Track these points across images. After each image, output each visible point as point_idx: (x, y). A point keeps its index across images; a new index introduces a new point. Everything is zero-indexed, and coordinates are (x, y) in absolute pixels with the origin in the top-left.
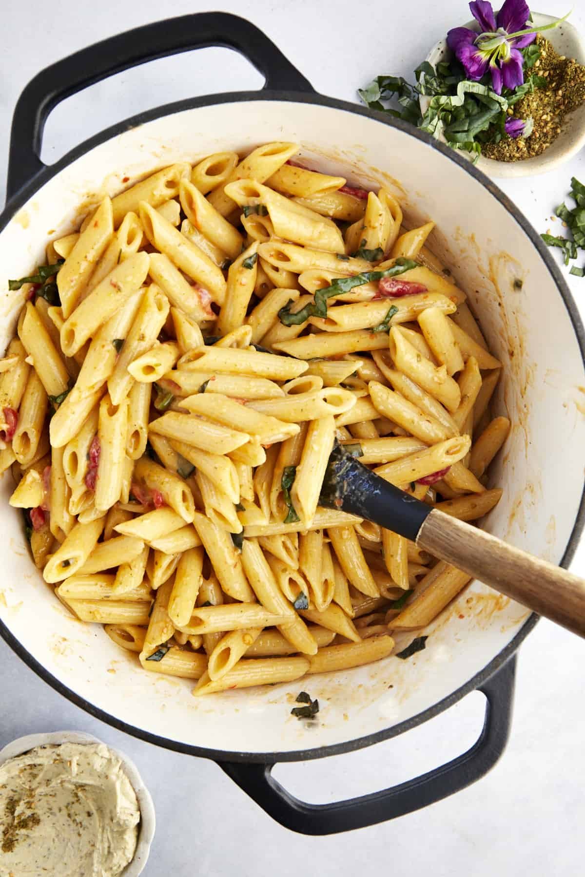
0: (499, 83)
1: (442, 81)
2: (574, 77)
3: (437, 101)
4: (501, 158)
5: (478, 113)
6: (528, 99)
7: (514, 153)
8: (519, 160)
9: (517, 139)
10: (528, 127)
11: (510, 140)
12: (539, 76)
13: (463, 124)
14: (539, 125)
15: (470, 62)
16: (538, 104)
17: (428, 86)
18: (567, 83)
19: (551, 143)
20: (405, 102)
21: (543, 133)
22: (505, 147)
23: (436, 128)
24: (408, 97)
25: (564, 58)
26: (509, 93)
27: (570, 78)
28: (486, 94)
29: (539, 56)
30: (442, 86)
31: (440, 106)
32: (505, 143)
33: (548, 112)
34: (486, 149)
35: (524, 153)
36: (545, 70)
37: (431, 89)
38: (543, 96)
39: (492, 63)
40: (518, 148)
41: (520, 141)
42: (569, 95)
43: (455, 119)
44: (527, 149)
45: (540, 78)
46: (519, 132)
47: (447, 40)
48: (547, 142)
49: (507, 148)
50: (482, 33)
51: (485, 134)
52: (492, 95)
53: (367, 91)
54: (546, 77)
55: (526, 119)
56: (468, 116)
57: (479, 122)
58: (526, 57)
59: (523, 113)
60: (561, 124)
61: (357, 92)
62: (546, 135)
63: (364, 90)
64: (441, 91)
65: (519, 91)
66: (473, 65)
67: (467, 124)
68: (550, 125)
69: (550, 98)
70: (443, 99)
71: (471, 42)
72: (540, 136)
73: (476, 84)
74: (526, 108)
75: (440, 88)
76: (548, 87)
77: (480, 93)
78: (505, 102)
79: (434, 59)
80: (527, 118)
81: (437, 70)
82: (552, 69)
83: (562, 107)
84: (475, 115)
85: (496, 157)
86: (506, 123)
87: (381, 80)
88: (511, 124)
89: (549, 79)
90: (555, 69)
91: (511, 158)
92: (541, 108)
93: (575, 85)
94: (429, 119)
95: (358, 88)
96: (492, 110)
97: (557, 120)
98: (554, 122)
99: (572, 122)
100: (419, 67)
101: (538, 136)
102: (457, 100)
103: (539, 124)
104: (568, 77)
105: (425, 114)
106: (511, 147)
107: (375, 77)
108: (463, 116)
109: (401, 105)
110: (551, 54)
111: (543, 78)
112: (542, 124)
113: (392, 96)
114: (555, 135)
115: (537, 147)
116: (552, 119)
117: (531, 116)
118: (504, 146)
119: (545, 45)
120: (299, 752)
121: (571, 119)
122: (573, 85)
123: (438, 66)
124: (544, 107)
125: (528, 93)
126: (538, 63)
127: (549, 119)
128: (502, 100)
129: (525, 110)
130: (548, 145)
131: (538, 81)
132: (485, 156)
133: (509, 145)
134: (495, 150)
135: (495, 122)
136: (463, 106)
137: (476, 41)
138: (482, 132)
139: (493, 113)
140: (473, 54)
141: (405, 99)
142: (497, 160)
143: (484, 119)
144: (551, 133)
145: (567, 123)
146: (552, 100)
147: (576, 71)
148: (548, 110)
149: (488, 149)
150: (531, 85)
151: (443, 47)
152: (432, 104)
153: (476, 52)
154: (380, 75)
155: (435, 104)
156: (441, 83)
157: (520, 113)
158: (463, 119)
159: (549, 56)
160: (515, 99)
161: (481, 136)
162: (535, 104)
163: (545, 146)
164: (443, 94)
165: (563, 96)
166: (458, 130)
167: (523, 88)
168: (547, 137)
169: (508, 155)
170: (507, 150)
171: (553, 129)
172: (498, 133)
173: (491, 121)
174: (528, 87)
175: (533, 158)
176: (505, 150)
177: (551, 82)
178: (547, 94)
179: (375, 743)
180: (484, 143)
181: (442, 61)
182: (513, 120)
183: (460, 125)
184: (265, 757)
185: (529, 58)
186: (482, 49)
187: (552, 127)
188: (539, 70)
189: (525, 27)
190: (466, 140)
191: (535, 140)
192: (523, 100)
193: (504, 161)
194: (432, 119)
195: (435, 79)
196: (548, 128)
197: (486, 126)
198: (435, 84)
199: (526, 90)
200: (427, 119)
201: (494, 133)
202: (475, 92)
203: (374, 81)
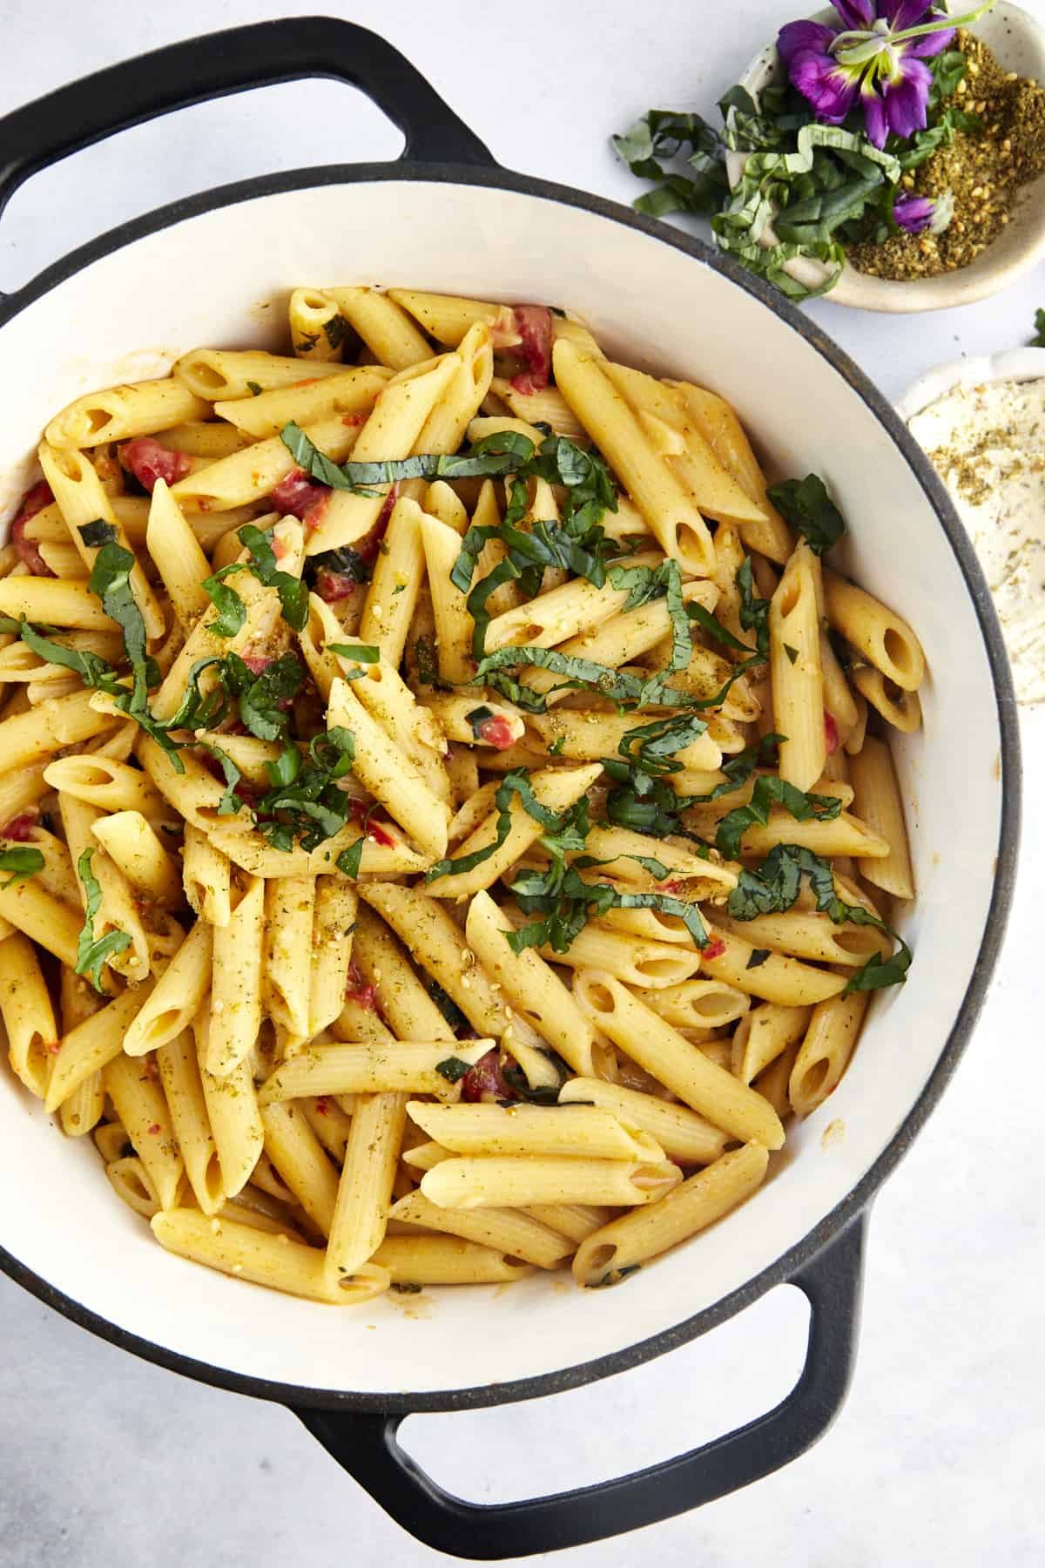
0: (880, 127)
1: (771, 124)
2: (1033, 114)
3: (759, 164)
4: (888, 274)
5: (841, 186)
6: (942, 157)
7: (914, 264)
8: (924, 276)
9: (920, 237)
10: (942, 211)
11: (905, 237)
12: (966, 111)
13: (811, 207)
14: (967, 208)
15: (818, 89)
16: (965, 166)
17: (743, 133)
18: (1021, 126)
19: (989, 243)
20: (702, 162)
21: (973, 223)
22: (896, 252)
23: (758, 214)
24: (707, 152)
25: (1013, 76)
26: (901, 146)
27: (1026, 117)
28: (856, 150)
29: (965, 73)
30: (770, 133)
31: (764, 172)
32: (895, 244)
33: (985, 181)
34: (858, 255)
35: (933, 263)
36: (978, 100)
37: (747, 140)
38: (973, 150)
39: (867, 89)
40: (922, 253)
41: (925, 241)
42: (1024, 149)
43: (796, 196)
44: (941, 255)
45: (969, 117)
46: (923, 222)
47: (779, 44)
48: (981, 242)
49: (899, 253)
50: (845, 30)
51: (858, 226)
52: (869, 151)
53: (627, 139)
54: (981, 115)
55: (937, 197)
56: (822, 191)
57: (842, 204)
58: (938, 75)
59: (933, 185)
60: (1010, 204)
61: (610, 144)
62: (978, 227)
63: (623, 136)
64: (769, 145)
65: (923, 142)
66: (823, 95)
67: (818, 209)
68: (987, 207)
69: (988, 155)
70: (771, 160)
71: (822, 50)
72: (966, 229)
73: (837, 130)
74: (938, 174)
75: (766, 136)
76: (984, 133)
77: (844, 147)
78: (893, 165)
79: (753, 81)
80: (940, 195)
81: (761, 101)
82: (993, 97)
83: (1012, 173)
84: (834, 191)
85: (879, 271)
86: (895, 205)
87: (655, 119)
88: (906, 206)
89: (986, 118)
90: (997, 99)
91: (908, 273)
92: (971, 174)
93: (1035, 131)
94: (744, 197)
95: (613, 133)
96: (868, 180)
97: (1002, 198)
98: (996, 202)
99: (1029, 201)
100: (726, 97)
101: (962, 228)
102: (799, 163)
103: (966, 205)
104: (1021, 115)
105: (735, 188)
106: (907, 251)
107: (644, 112)
108: (812, 191)
109: (693, 167)
110: (988, 68)
111: (974, 116)
112: (973, 206)
113: (677, 149)
114: (997, 228)
115: (959, 251)
116: (992, 196)
117: (949, 191)
118: (893, 250)
119: (976, 51)
120: (450, 1393)
121: (1029, 197)
122: (1031, 129)
123: (762, 94)
124: (977, 172)
125: (942, 145)
126: (962, 87)
127: (986, 195)
128: (888, 160)
129: (937, 179)
130: (981, 246)
131: (964, 121)
132: (857, 268)
133: (903, 249)
134: (877, 258)
135: (876, 203)
136: (812, 173)
137: (832, 45)
138: (850, 221)
139: (870, 185)
140: (825, 74)
141: (701, 157)
142: (880, 276)
143: (850, 198)
144: (989, 223)
145: (1021, 203)
146: (992, 158)
147: (1036, 103)
148: (985, 177)
149: (863, 254)
150: (946, 131)
151: (771, 59)
152: (748, 168)
153: (834, 68)
154: (655, 108)
155: (754, 168)
156: (767, 128)
157: (926, 183)
158: (811, 199)
159: (985, 73)
160: (915, 157)
161: (848, 230)
162: (957, 166)
163: (975, 249)
164: (770, 149)
165: (1014, 150)
166: (800, 220)
167: (931, 137)
168: (981, 232)
169: (901, 267)
170: (898, 258)
171: (995, 215)
172: (881, 224)
173: (868, 200)
174: (941, 133)
175: (951, 274)
176: (896, 260)
177: (990, 124)
178: (983, 146)
179: (593, 1380)
180: (856, 245)
181: (771, 84)
182: (911, 199)
183: (802, 211)
184: (384, 1401)
185: (944, 77)
186: (844, 62)
187: (993, 210)
188: (967, 99)
189: (929, 18)
190: (815, 239)
191: (957, 238)
192: (933, 159)
193: (893, 279)
194: (749, 199)
195: (756, 121)
196: (984, 214)
197: (857, 211)
198: (755, 130)
199: (938, 140)
200: (740, 197)
201: (874, 223)
202: (834, 145)
203: (642, 120)
